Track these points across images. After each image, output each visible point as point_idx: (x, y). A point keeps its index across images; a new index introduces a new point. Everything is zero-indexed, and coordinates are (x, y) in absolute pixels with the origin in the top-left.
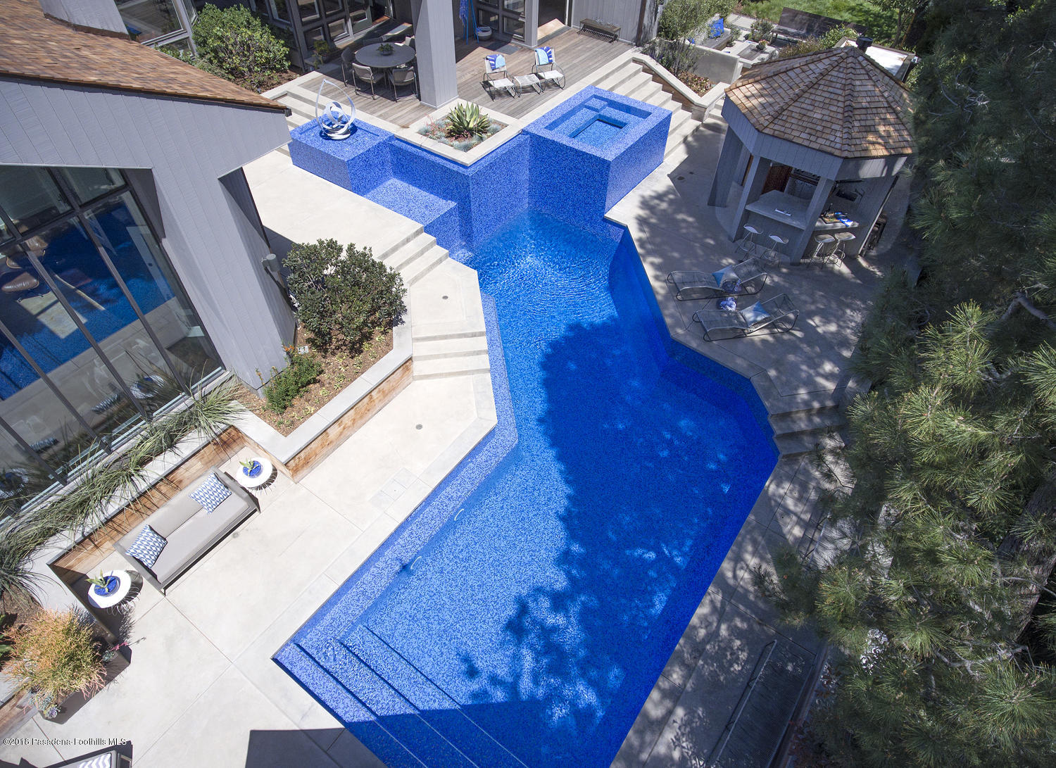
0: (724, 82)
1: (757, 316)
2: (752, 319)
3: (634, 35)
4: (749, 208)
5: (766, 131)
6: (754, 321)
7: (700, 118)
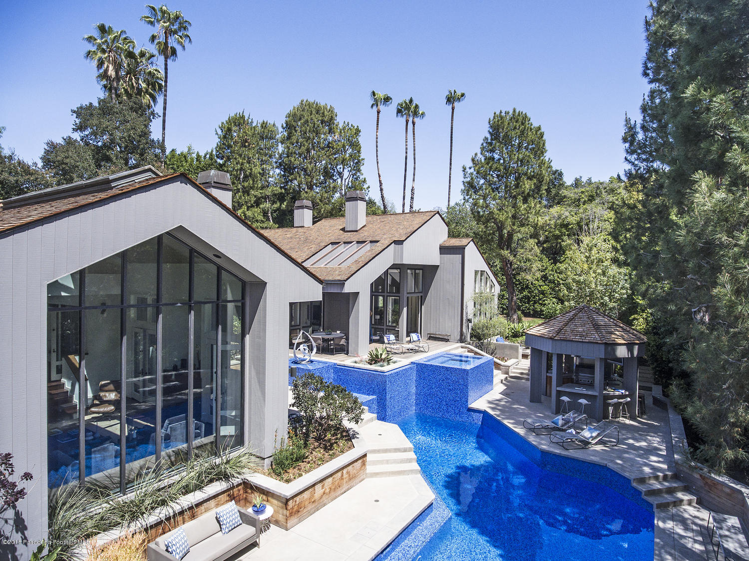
0: (514, 358)
1: (592, 433)
2: (589, 436)
3: (459, 338)
4: (558, 389)
5: (556, 338)
6: (591, 437)
7: (507, 373)
